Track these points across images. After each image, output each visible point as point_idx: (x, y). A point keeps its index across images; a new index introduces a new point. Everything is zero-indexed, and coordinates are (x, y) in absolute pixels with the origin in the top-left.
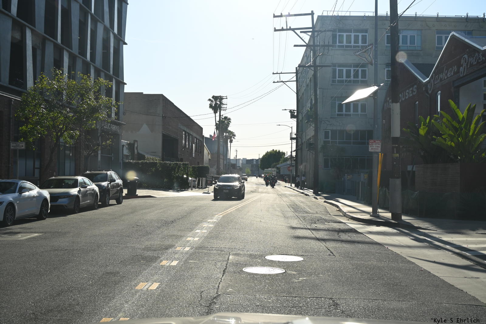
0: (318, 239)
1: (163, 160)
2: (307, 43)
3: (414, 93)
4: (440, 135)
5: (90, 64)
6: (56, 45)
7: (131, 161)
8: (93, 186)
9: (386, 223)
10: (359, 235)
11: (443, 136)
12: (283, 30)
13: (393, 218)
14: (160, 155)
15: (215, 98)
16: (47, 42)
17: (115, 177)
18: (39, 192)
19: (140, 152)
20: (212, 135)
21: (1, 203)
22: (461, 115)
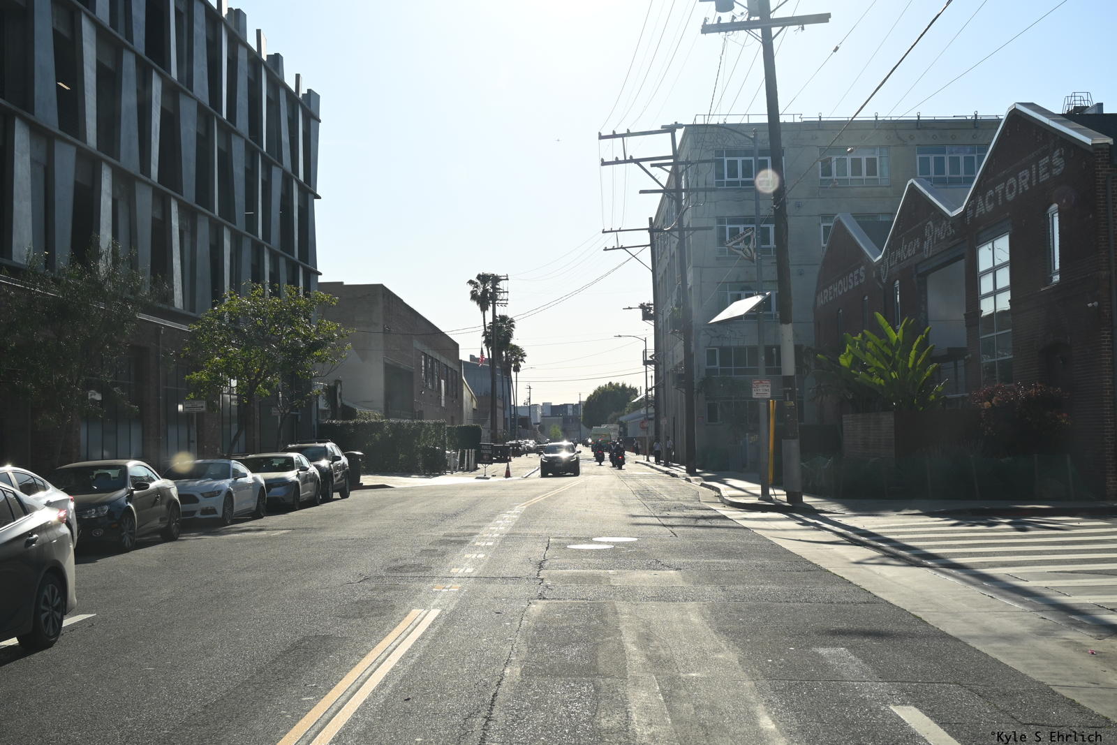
0: (664, 526)
1: (387, 415)
2: (665, 185)
3: (862, 281)
4: (864, 368)
5: (263, 245)
6: (211, 220)
7: (334, 422)
8: (312, 469)
9: (778, 508)
10: (725, 521)
11: (868, 370)
12: (617, 162)
13: (788, 501)
14: (382, 406)
15: (483, 278)
16: (200, 217)
17: (338, 452)
18: (254, 478)
19: (347, 403)
20: (476, 357)
21: (219, 492)
22: (894, 336)
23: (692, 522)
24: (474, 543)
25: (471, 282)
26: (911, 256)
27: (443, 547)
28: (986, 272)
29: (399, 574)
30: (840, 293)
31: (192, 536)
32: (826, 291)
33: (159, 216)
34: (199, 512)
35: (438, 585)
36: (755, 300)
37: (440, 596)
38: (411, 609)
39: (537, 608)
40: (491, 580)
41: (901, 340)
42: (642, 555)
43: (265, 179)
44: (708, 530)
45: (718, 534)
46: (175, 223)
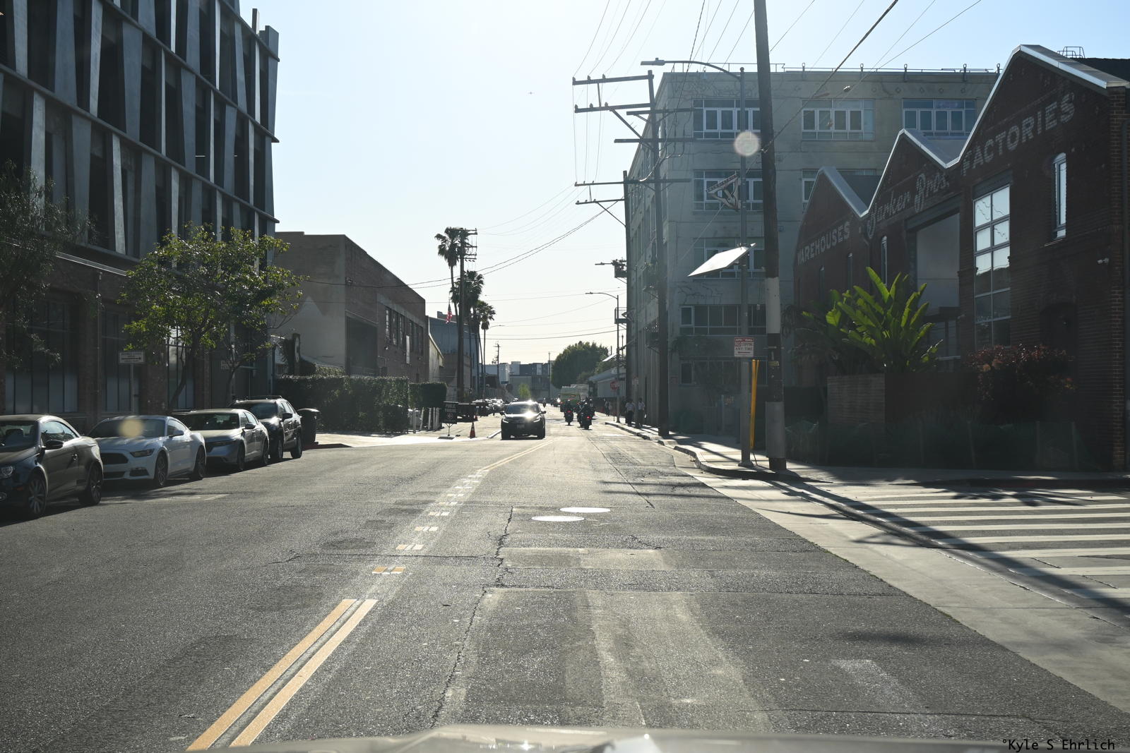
0: (639, 494)
1: (348, 371)
2: (641, 135)
3: (846, 237)
4: (854, 327)
5: (216, 189)
6: (158, 160)
7: (291, 377)
8: (259, 426)
9: (760, 475)
10: (706, 490)
11: (858, 329)
12: (592, 109)
13: (771, 468)
14: (343, 361)
15: (452, 232)
16: (145, 156)
17: (289, 409)
18: (192, 436)
19: (305, 358)
20: (444, 313)
21: (151, 451)
22: (887, 293)
23: (669, 490)
24: (427, 513)
25: (439, 236)
26: (900, 212)
27: (392, 517)
28: (983, 227)
29: (336, 551)
30: (823, 250)
31: (116, 500)
32: (807, 248)
33: (98, 153)
34: (129, 473)
35: (379, 566)
36: (738, 252)
37: (379, 581)
38: (342, 598)
39: (493, 598)
40: (442, 559)
41: (893, 297)
42: (615, 530)
43: (218, 118)
44: (687, 500)
45: (699, 505)
46: (117, 162)
